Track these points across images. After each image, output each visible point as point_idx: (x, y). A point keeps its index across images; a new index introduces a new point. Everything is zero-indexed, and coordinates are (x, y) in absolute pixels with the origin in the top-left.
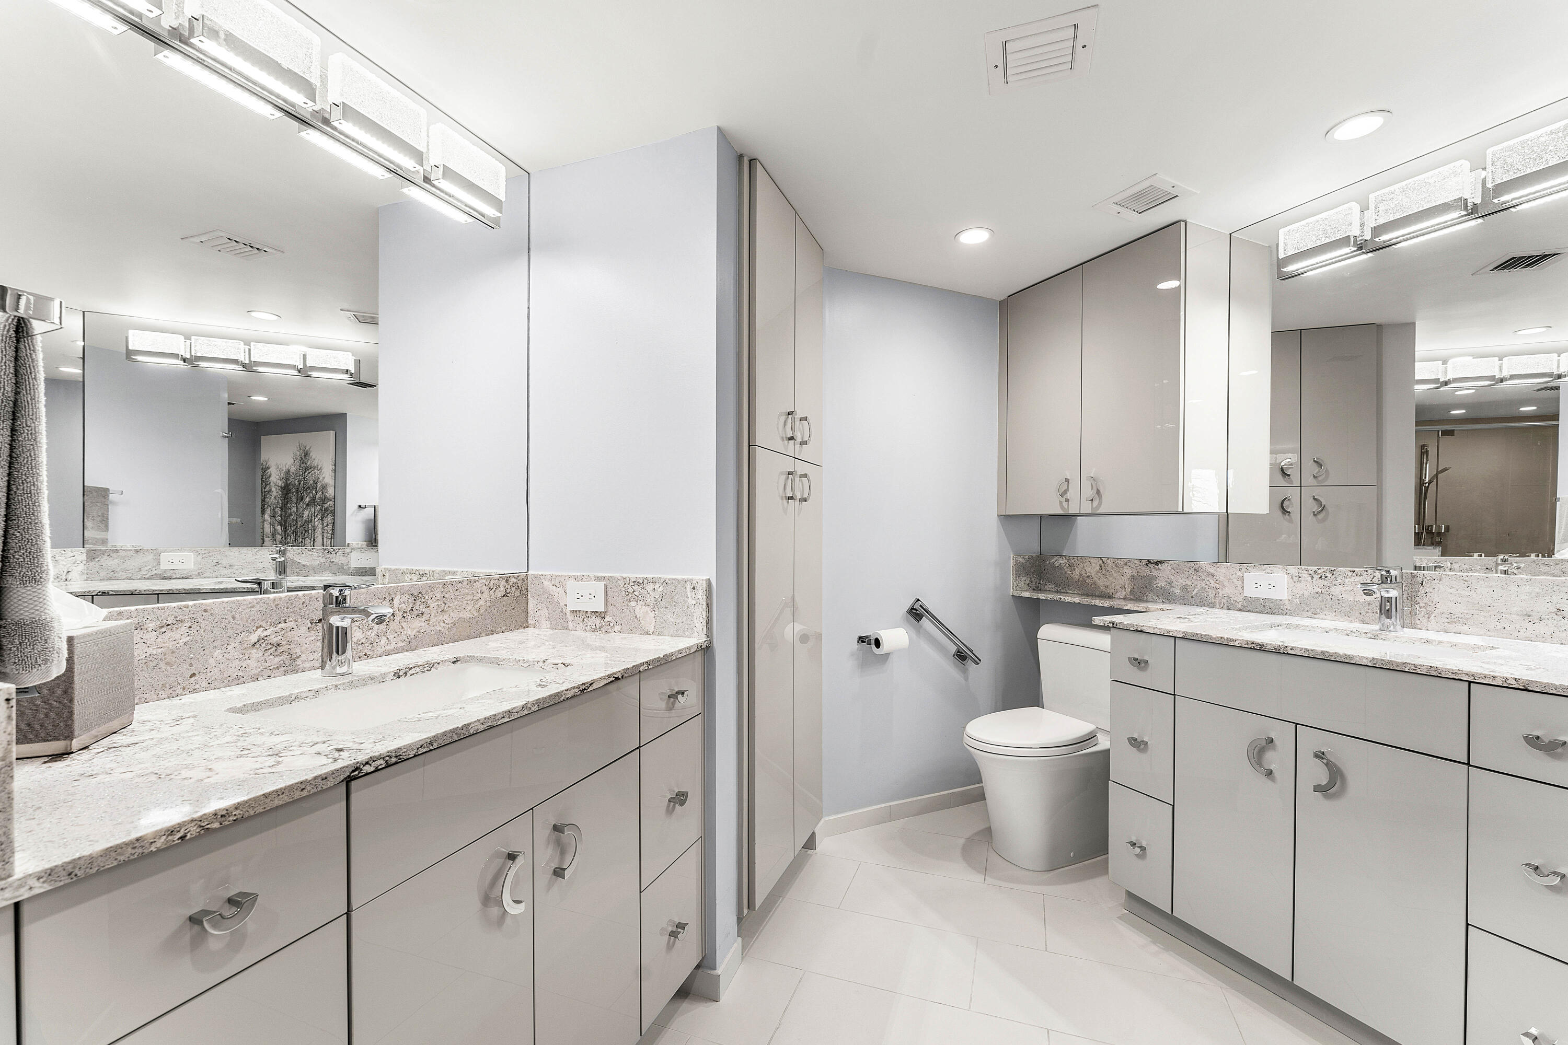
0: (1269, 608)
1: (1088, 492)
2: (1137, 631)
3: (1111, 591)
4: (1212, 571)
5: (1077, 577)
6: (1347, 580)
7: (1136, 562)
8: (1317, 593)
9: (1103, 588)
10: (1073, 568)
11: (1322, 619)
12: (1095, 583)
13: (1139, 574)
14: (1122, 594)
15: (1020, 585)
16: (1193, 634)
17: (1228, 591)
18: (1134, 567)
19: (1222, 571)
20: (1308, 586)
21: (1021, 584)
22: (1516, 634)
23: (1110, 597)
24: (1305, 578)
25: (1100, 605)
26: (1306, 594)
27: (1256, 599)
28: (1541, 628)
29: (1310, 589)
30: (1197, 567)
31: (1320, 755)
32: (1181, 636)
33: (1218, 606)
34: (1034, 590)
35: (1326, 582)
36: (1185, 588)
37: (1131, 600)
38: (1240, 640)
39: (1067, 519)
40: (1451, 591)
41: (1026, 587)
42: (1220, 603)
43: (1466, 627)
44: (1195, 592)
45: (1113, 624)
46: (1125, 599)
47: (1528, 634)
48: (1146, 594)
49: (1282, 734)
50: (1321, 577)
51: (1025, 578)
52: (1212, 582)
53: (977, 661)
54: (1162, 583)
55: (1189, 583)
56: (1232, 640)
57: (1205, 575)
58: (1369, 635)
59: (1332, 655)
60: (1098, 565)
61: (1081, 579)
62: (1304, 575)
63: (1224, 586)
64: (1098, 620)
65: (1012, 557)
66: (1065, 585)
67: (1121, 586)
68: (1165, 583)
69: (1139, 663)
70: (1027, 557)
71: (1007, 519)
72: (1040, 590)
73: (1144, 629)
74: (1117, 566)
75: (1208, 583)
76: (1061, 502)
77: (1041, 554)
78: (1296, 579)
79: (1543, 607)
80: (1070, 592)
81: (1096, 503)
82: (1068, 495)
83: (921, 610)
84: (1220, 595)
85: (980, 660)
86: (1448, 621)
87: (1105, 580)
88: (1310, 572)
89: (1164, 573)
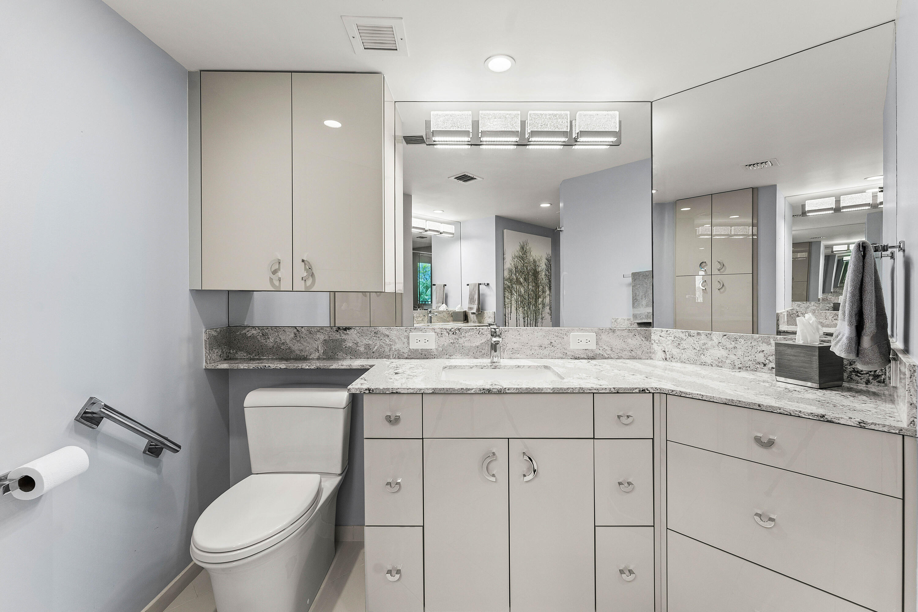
0: (424, 355)
1: (300, 271)
2: (392, 393)
3: (305, 354)
4: (387, 333)
5: (271, 345)
6: (467, 334)
7: (328, 329)
8: (451, 343)
9: (298, 352)
10: (266, 337)
11: (454, 358)
12: (290, 348)
13: (331, 338)
14: (315, 355)
15: (213, 357)
16: (440, 389)
17: (398, 346)
18: (326, 333)
19: (394, 332)
20: (447, 339)
21: (214, 356)
22: (537, 356)
23: (305, 359)
24: (445, 334)
26: (446, 344)
27: (417, 350)
28: (546, 352)
29: (448, 341)
30: (376, 331)
32: (431, 392)
33: (391, 357)
34: (225, 360)
35: (456, 336)
36: (368, 346)
37: (324, 359)
38: (475, 389)
40: (513, 337)
41: (218, 359)
42: (393, 355)
43: (519, 355)
44: (375, 349)
45: (369, 390)
46: (318, 359)
47: (541, 356)
48: (337, 354)
50: (453, 333)
51: (217, 350)
52: (387, 341)
53: (176, 448)
54: (350, 344)
55: (371, 342)
56: (469, 389)
57: (382, 336)
59: (532, 390)
60: (293, 333)
61: (275, 346)
62: (444, 333)
63: (396, 343)
65: (205, 331)
66: (258, 353)
67: (314, 349)
68: (353, 344)
69: (392, 419)
70: (218, 330)
71: (198, 293)
72: (233, 360)
73: (398, 391)
74: (310, 333)
75: (384, 341)
76: (271, 279)
77: (229, 326)
78: (440, 335)
79: (546, 342)
80: (265, 357)
81: (309, 282)
82: (279, 274)
84: (393, 349)
85: (179, 446)
86: (512, 353)
87: (299, 345)
88: (448, 330)
89: (351, 338)
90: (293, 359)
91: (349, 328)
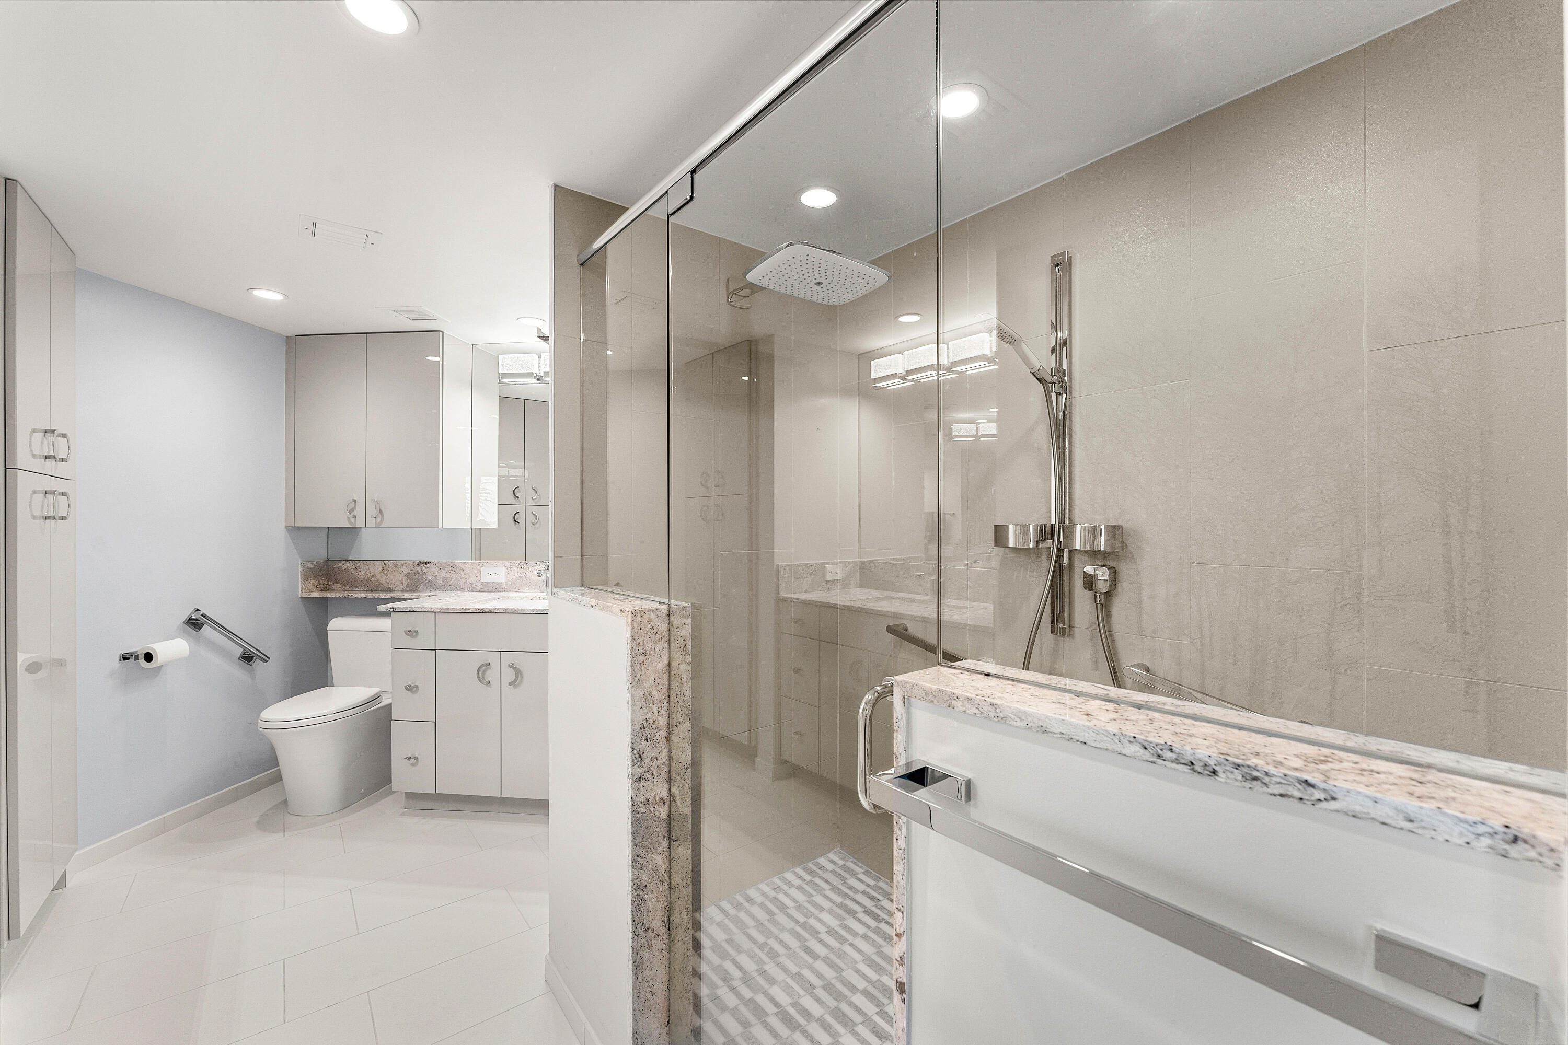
0: (494, 588)
1: (372, 511)
2: (410, 611)
3: (392, 586)
4: (462, 567)
5: (363, 577)
6: (531, 569)
7: (411, 563)
8: (519, 577)
9: (385, 585)
10: (358, 570)
11: (519, 591)
12: (378, 580)
13: (413, 572)
14: (400, 587)
15: (308, 587)
16: (446, 609)
17: (472, 579)
18: (409, 567)
19: (468, 567)
20: (516, 573)
21: (310, 586)
23: (391, 591)
25: (383, 597)
26: (514, 578)
27: (488, 584)
29: (516, 575)
30: (453, 564)
31: (512, 666)
32: (439, 611)
33: (466, 590)
34: (322, 590)
35: (523, 571)
36: (445, 580)
37: (407, 591)
38: (472, 609)
39: (353, 531)
41: (315, 589)
42: (468, 588)
44: (452, 582)
45: (392, 610)
46: (403, 591)
48: (418, 586)
49: (494, 658)
50: (521, 567)
51: (313, 581)
52: (462, 574)
53: (265, 659)
54: (430, 578)
55: (448, 576)
56: (467, 609)
57: (459, 570)
58: (541, 598)
59: (517, 610)
60: (381, 567)
61: (366, 578)
62: (513, 567)
63: (470, 577)
64: (381, 608)
65: (300, 563)
66: (351, 583)
67: (399, 582)
68: (432, 577)
69: (412, 633)
70: (315, 563)
71: (295, 531)
72: (328, 590)
73: (415, 610)
74: (396, 567)
75: (460, 575)
76: (348, 518)
77: (328, 560)
78: (509, 569)
80: (357, 589)
81: (379, 520)
82: (355, 513)
83: (202, 619)
84: (468, 582)
85: (269, 658)
87: (386, 578)
88: (516, 565)
89: (431, 570)
90: (381, 591)
91: (429, 562)
